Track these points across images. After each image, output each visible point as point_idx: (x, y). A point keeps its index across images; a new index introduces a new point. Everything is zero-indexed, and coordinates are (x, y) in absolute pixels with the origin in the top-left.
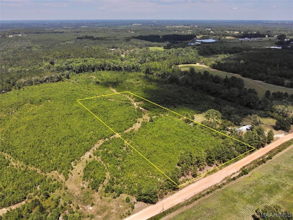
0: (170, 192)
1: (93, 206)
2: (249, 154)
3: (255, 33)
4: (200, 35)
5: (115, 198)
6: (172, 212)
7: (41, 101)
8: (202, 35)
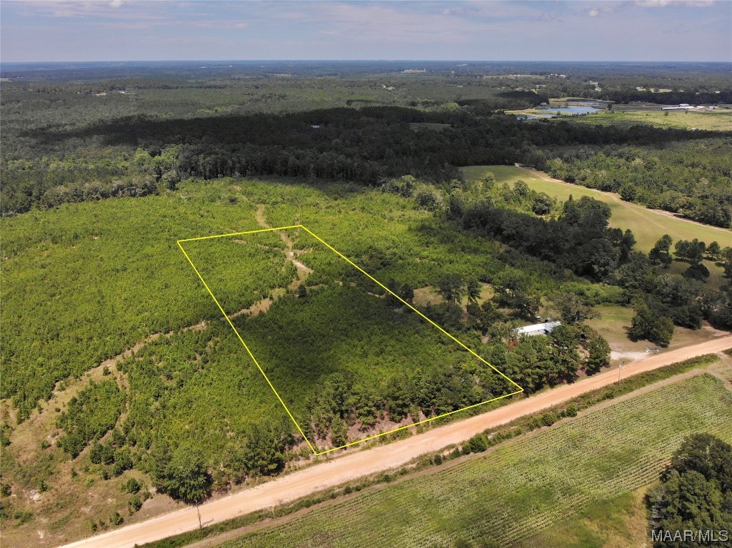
0: (253, 477)
1: (44, 493)
2: (521, 399)
3: (718, 92)
4: (563, 96)
5: (106, 478)
6: (227, 531)
7: (76, 237)
8: (569, 96)
